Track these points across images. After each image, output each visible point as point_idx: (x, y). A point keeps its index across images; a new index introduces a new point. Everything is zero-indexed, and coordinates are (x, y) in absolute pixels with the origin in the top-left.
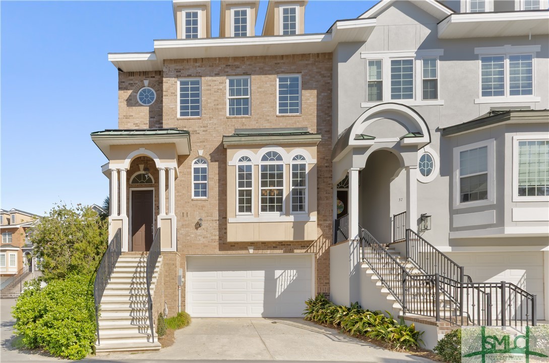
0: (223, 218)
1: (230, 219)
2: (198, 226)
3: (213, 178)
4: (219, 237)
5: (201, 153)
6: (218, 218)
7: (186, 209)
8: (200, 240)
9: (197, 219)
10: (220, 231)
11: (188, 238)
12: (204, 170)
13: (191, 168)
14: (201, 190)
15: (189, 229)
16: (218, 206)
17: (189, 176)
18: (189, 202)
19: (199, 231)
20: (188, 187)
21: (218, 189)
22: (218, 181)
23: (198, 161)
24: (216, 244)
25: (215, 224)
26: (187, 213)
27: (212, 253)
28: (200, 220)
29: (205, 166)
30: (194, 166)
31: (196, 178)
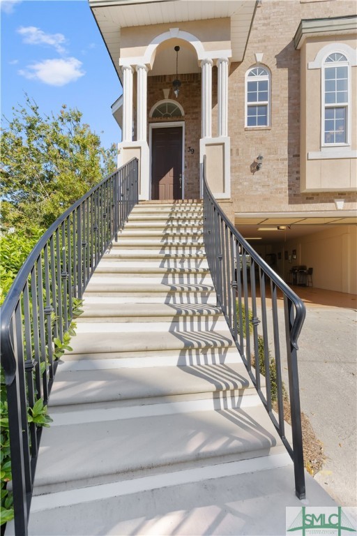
0: (294, 156)
1: (311, 153)
2: (256, 167)
3: (278, 96)
4: (289, 186)
5: (260, 57)
6: (286, 156)
7: (236, 143)
8: (257, 190)
9: (254, 158)
10: (289, 176)
11: (239, 187)
12: (263, 85)
13: (244, 82)
14: (259, 116)
15: (240, 174)
16: (287, 138)
17: (241, 94)
18: (240, 133)
19: (257, 175)
20: (238, 110)
21: (287, 111)
22: (287, 99)
23: (255, 71)
24: (285, 195)
25: (281, 166)
26: (238, 150)
27: (276, 209)
28: (260, 158)
29: (266, 78)
30: (248, 79)
31: (251, 98)
